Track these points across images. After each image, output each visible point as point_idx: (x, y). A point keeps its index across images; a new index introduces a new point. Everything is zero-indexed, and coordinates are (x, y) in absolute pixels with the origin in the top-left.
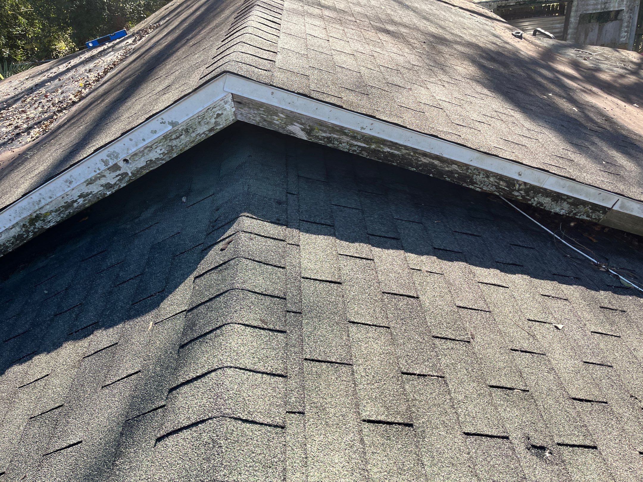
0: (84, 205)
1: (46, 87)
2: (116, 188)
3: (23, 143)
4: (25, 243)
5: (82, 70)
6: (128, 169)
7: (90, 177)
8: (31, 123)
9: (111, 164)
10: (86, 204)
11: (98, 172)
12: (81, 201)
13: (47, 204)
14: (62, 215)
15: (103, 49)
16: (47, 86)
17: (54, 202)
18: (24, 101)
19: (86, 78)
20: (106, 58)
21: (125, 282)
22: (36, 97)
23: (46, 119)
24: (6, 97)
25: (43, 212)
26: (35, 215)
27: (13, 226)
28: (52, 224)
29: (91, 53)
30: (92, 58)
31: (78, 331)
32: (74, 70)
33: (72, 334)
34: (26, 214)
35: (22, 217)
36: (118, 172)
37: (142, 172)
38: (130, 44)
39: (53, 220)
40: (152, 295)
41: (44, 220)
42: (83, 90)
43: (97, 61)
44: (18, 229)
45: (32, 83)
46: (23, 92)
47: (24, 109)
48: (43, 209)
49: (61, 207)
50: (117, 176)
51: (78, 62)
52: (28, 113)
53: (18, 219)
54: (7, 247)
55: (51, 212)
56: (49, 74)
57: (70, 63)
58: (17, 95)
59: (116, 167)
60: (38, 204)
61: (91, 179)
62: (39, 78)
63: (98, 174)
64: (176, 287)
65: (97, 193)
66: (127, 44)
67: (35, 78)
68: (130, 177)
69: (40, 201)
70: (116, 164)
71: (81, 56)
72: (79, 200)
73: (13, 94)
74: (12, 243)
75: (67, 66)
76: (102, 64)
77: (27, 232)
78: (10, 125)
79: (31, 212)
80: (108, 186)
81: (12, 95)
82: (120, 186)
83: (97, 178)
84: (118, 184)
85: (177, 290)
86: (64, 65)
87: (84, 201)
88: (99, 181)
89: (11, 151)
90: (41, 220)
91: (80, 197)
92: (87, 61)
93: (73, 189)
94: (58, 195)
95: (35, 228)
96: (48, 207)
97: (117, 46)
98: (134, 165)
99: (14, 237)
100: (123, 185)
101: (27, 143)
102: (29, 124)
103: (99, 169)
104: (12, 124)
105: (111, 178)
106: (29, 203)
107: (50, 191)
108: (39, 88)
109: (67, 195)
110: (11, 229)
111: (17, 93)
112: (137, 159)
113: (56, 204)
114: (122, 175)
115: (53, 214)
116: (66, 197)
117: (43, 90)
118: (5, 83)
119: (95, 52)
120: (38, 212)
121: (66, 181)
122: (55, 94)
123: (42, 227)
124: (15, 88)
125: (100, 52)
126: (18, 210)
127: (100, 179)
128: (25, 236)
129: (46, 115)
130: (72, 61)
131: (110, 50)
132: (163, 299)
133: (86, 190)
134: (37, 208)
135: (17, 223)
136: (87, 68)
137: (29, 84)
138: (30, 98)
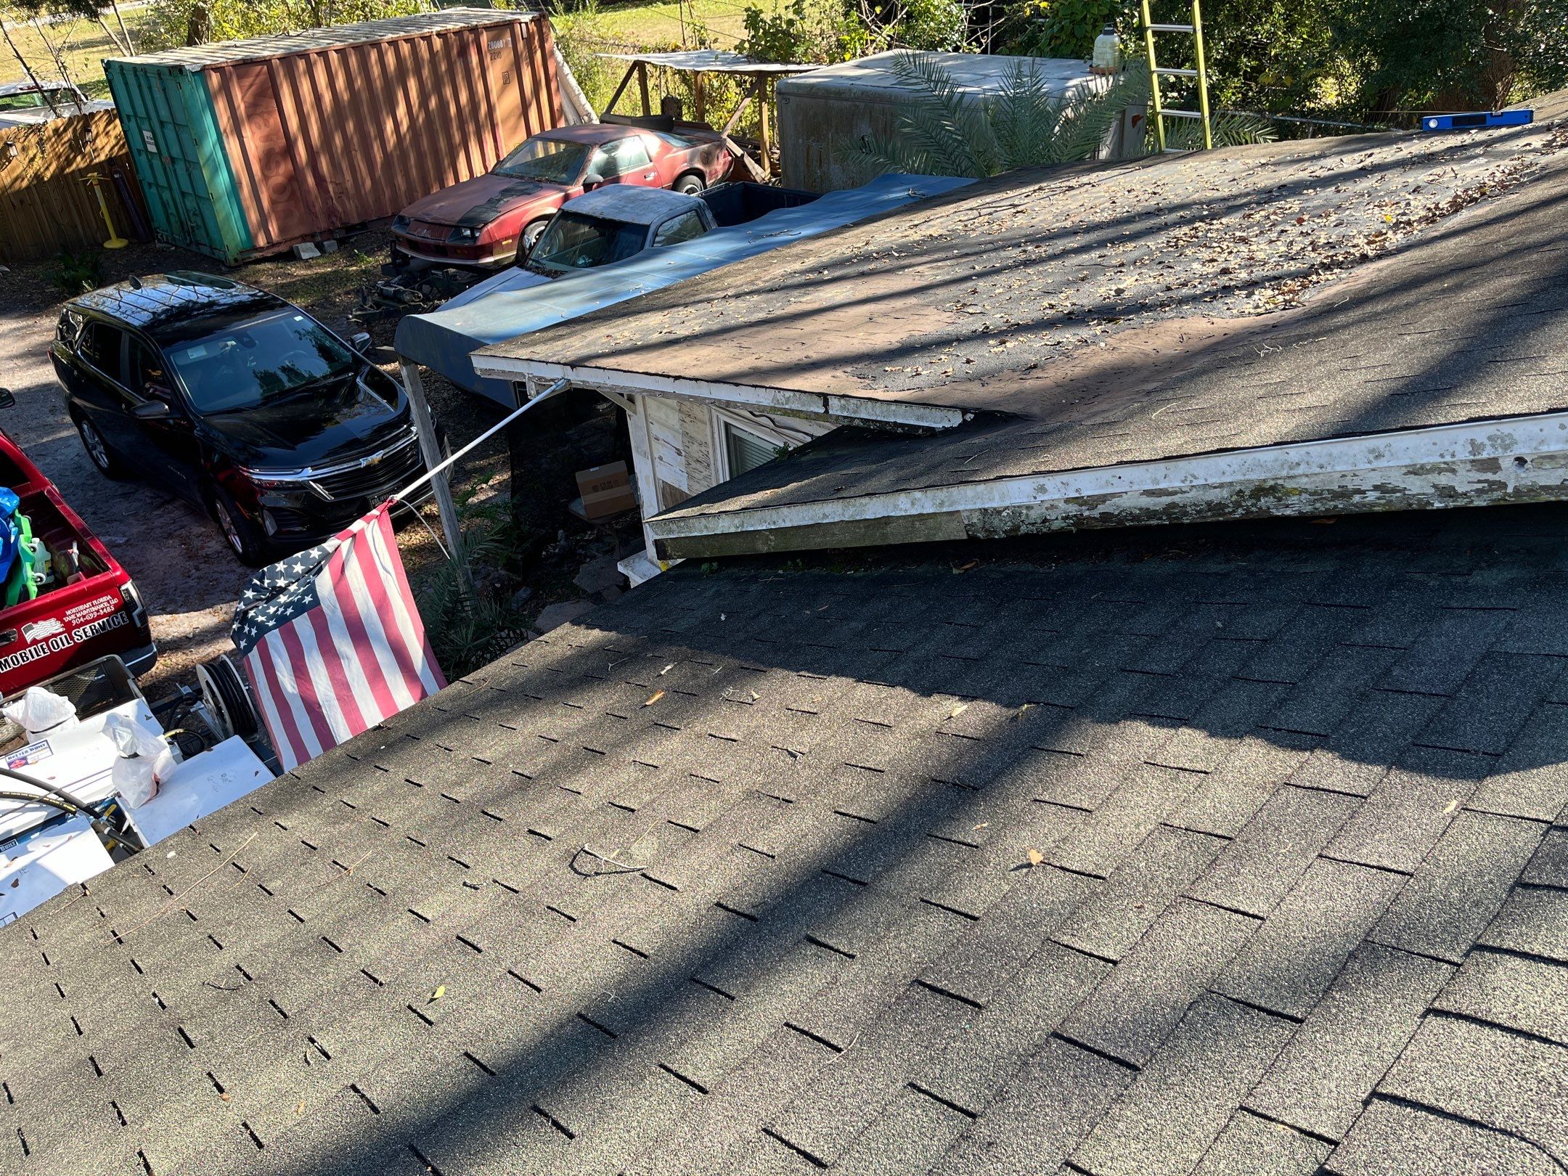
0: (1372, 505)
1: (1302, 198)
2: (1461, 502)
3: (1235, 311)
4: (1219, 521)
5: (1395, 180)
6: (1513, 479)
7: (1424, 461)
8: (1258, 273)
9: (1484, 455)
10: (1379, 505)
11: (1448, 459)
12: (1372, 496)
13: (1307, 476)
14: (1318, 505)
15: (1459, 144)
16: (1305, 197)
17: (1321, 476)
18: (1249, 216)
19: (1403, 204)
20: (1464, 168)
21: (1404, 692)
22: (1275, 213)
23: (1293, 276)
24: (1210, 194)
25: (1290, 485)
26: (1272, 483)
27: (1221, 486)
28: (1288, 512)
29: (1426, 143)
30: (1428, 160)
31: (1280, 730)
32: (1378, 176)
33: (1267, 728)
34: (1256, 476)
35: (1247, 477)
36: (1489, 476)
37: (1540, 495)
38: (1535, 150)
39: (1295, 506)
40: (1468, 751)
41: (1280, 499)
42: (1390, 234)
43: (1438, 170)
44: (1225, 493)
45: (1271, 179)
46: (1248, 194)
47: (1244, 234)
48: (1294, 480)
49: (1328, 490)
50: (1479, 482)
51: (1390, 159)
52: (1254, 248)
53: (1240, 477)
54: (1186, 514)
55: (1306, 491)
56: (1316, 168)
57: (1371, 155)
58: (1235, 197)
59: (1492, 465)
60: (1291, 469)
61: (1422, 467)
62: (1291, 170)
63: (1445, 463)
64: (1533, 764)
65: (1414, 495)
66: (1528, 148)
67: (1281, 167)
68: (1506, 494)
69: (1298, 464)
70: (1496, 459)
71: (1402, 146)
72: (1369, 493)
73: (1226, 190)
74: (1198, 512)
75: (1362, 161)
76: (1450, 181)
77: (1237, 505)
78: (1213, 260)
79: (1269, 475)
80: (1448, 492)
81: (1225, 192)
82: (1472, 501)
83: (1437, 469)
84: (1470, 497)
85: (1535, 771)
86: (1357, 156)
87: (1379, 498)
88: (1436, 475)
89: (1206, 320)
90: (1275, 497)
91: (1376, 488)
92: (1413, 164)
93: (1373, 470)
94: (1338, 468)
95: (1253, 505)
96: (1305, 480)
97: (1500, 147)
98: (1532, 474)
99: (1209, 504)
100: (1479, 502)
101: (1242, 314)
102: (1252, 272)
103: (1453, 455)
104: (1216, 261)
105: (1465, 482)
106: (1276, 460)
107: (1330, 455)
108: (1286, 197)
109: (1355, 475)
110: (1215, 487)
111: (1235, 191)
112: (1548, 466)
113: (1322, 481)
114: (1491, 483)
115: (1304, 496)
116: (1349, 478)
117: (1294, 204)
118: (1213, 160)
119: (1438, 144)
120: (1280, 482)
121: (1371, 451)
122: (1320, 220)
123: (1269, 508)
124: (1234, 180)
125: (1452, 150)
126: (1249, 462)
127: (1439, 473)
128: (1227, 510)
129: (1292, 266)
130: (1376, 151)
131: (1479, 151)
132: (1492, 771)
133: (1396, 480)
134: (1284, 473)
135: (1231, 484)
136: (1410, 180)
137: (1266, 179)
138: (1263, 213)
